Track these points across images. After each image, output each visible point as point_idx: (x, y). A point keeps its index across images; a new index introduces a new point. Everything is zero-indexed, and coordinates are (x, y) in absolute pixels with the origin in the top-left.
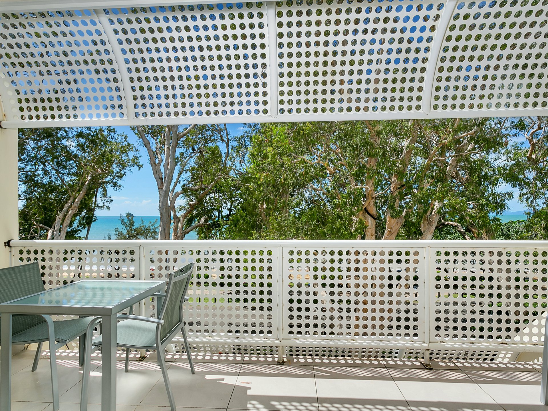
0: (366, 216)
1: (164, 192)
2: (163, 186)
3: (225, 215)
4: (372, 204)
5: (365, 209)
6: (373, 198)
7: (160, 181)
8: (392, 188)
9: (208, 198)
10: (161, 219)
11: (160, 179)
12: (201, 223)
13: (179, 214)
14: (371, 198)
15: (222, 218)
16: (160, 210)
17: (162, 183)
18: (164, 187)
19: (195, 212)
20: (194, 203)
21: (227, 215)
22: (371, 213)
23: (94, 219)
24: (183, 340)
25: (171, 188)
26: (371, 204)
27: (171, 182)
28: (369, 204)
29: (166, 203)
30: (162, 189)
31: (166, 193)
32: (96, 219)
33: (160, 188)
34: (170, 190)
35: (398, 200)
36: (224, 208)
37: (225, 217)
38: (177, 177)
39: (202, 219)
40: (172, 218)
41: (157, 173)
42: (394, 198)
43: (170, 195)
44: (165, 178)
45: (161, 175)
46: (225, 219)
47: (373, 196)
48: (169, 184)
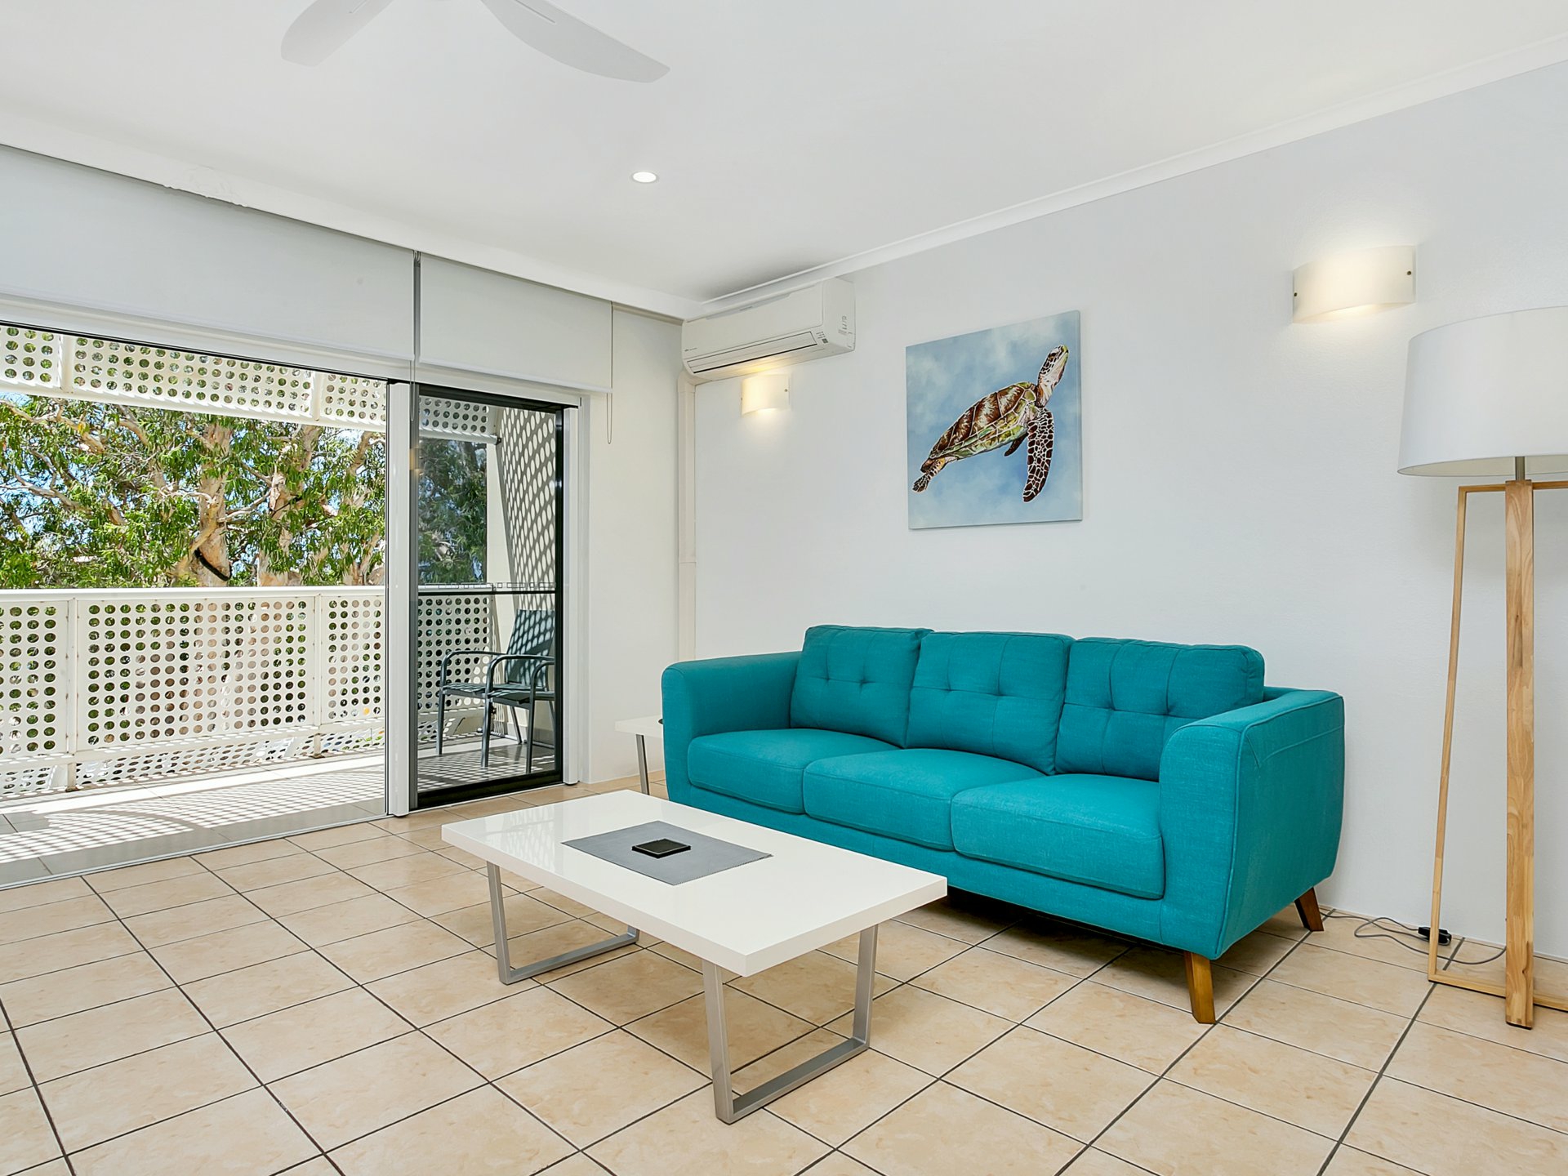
0: (199, 571)
4: (217, 540)
5: (198, 553)
6: (220, 524)
8: (273, 501)
14: (214, 524)
22: (214, 563)
26: (215, 540)
28: (209, 539)
35: (287, 532)
42: (277, 527)
47: (220, 520)
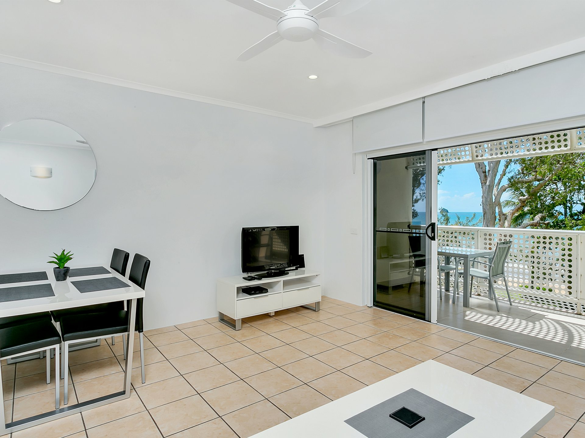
1: (488, 187)
2: (486, 180)
3: (576, 212)
7: (483, 175)
9: (548, 189)
10: (484, 216)
11: (483, 172)
12: (535, 221)
13: (507, 210)
15: (572, 216)
16: (483, 207)
17: (486, 176)
18: (488, 181)
19: (526, 209)
20: (525, 197)
21: (580, 213)
23: (416, 214)
24: (505, 288)
25: (496, 181)
27: (496, 175)
29: (490, 199)
30: (486, 183)
31: (491, 188)
32: (417, 215)
33: (483, 183)
34: (495, 184)
36: (574, 203)
37: (576, 214)
38: (503, 168)
39: (536, 217)
40: (497, 215)
41: (479, 167)
43: (495, 189)
44: (489, 171)
45: (484, 168)
46: (576, 217)
48: (494, 178)
